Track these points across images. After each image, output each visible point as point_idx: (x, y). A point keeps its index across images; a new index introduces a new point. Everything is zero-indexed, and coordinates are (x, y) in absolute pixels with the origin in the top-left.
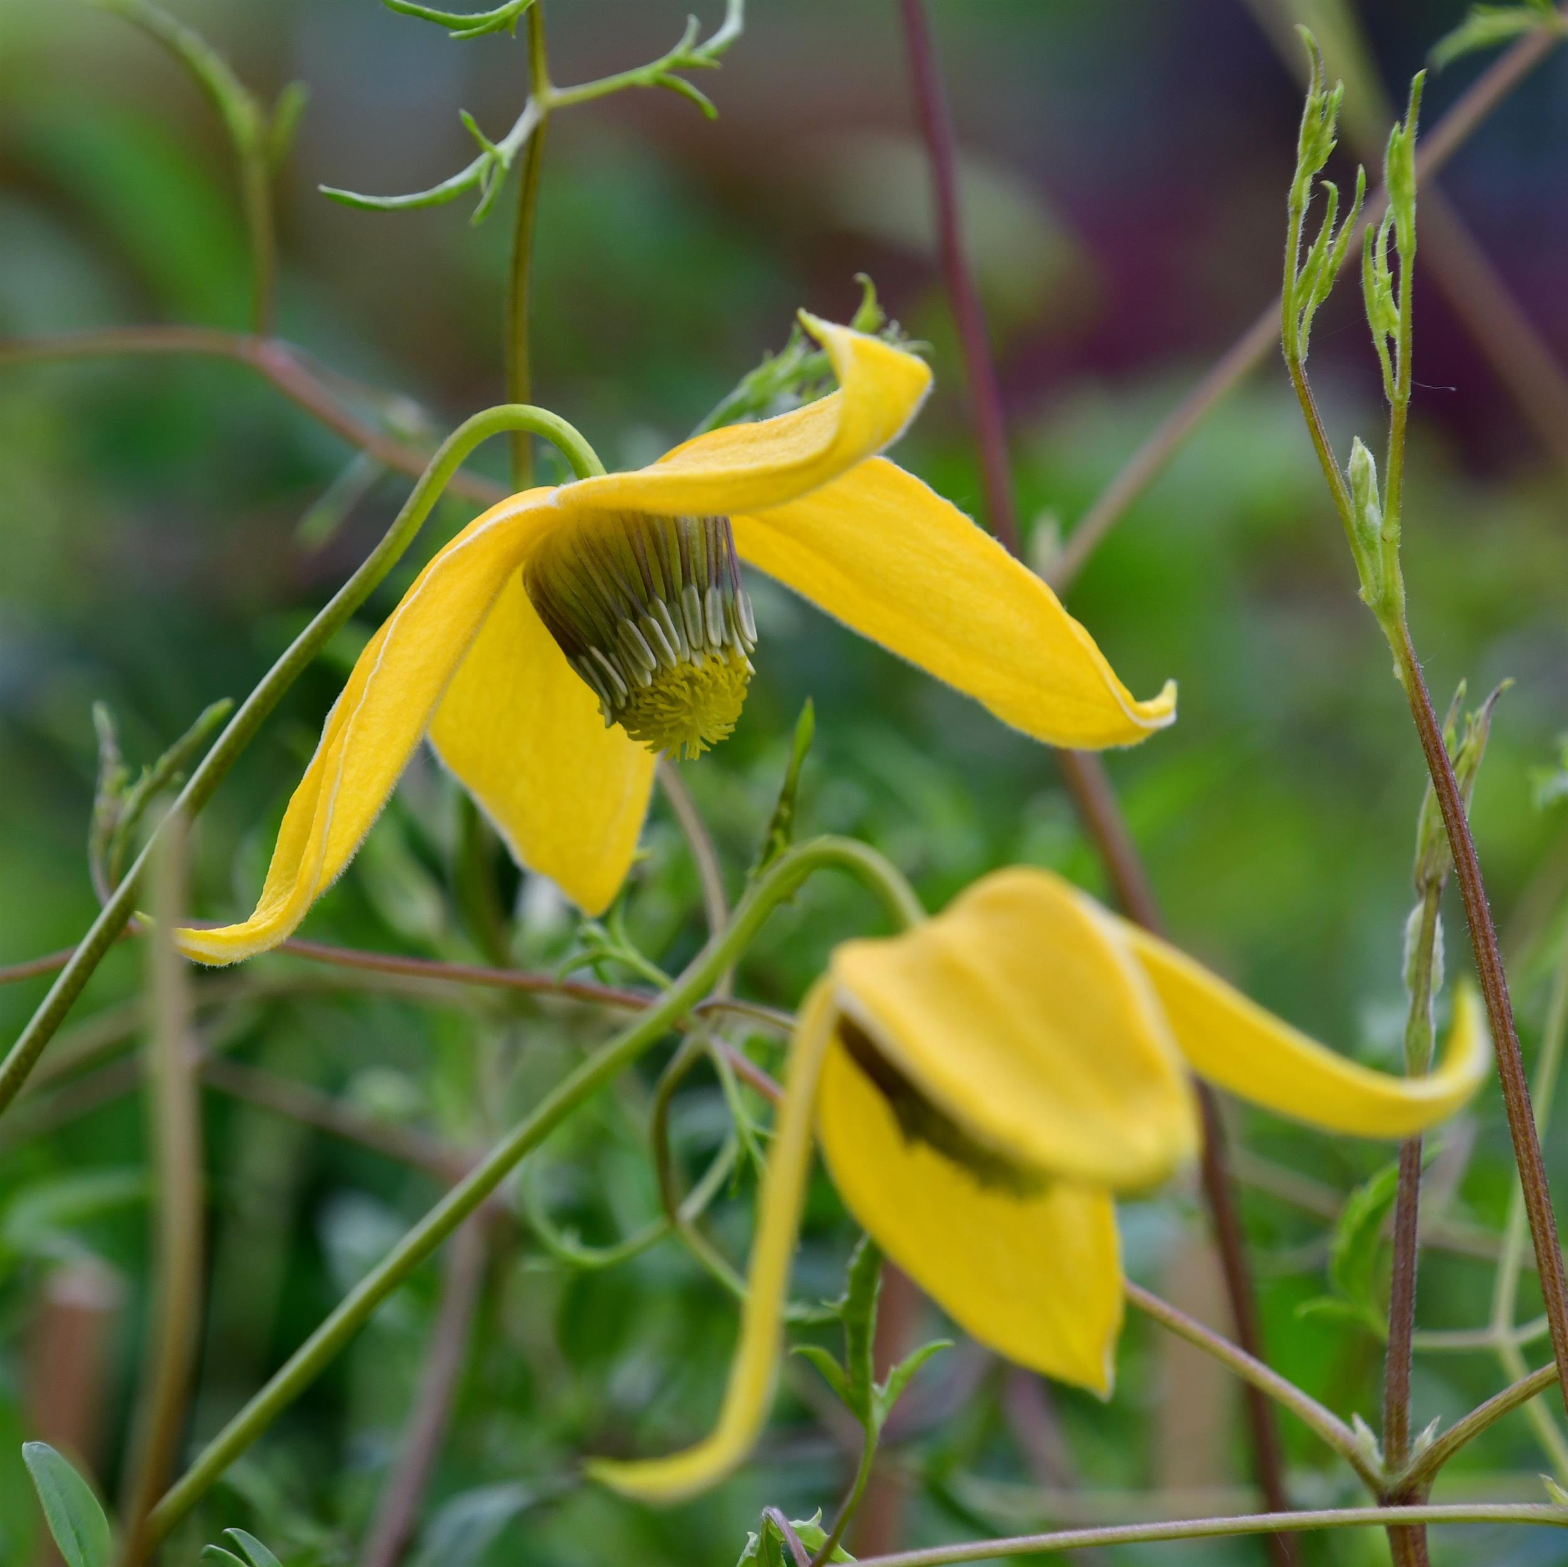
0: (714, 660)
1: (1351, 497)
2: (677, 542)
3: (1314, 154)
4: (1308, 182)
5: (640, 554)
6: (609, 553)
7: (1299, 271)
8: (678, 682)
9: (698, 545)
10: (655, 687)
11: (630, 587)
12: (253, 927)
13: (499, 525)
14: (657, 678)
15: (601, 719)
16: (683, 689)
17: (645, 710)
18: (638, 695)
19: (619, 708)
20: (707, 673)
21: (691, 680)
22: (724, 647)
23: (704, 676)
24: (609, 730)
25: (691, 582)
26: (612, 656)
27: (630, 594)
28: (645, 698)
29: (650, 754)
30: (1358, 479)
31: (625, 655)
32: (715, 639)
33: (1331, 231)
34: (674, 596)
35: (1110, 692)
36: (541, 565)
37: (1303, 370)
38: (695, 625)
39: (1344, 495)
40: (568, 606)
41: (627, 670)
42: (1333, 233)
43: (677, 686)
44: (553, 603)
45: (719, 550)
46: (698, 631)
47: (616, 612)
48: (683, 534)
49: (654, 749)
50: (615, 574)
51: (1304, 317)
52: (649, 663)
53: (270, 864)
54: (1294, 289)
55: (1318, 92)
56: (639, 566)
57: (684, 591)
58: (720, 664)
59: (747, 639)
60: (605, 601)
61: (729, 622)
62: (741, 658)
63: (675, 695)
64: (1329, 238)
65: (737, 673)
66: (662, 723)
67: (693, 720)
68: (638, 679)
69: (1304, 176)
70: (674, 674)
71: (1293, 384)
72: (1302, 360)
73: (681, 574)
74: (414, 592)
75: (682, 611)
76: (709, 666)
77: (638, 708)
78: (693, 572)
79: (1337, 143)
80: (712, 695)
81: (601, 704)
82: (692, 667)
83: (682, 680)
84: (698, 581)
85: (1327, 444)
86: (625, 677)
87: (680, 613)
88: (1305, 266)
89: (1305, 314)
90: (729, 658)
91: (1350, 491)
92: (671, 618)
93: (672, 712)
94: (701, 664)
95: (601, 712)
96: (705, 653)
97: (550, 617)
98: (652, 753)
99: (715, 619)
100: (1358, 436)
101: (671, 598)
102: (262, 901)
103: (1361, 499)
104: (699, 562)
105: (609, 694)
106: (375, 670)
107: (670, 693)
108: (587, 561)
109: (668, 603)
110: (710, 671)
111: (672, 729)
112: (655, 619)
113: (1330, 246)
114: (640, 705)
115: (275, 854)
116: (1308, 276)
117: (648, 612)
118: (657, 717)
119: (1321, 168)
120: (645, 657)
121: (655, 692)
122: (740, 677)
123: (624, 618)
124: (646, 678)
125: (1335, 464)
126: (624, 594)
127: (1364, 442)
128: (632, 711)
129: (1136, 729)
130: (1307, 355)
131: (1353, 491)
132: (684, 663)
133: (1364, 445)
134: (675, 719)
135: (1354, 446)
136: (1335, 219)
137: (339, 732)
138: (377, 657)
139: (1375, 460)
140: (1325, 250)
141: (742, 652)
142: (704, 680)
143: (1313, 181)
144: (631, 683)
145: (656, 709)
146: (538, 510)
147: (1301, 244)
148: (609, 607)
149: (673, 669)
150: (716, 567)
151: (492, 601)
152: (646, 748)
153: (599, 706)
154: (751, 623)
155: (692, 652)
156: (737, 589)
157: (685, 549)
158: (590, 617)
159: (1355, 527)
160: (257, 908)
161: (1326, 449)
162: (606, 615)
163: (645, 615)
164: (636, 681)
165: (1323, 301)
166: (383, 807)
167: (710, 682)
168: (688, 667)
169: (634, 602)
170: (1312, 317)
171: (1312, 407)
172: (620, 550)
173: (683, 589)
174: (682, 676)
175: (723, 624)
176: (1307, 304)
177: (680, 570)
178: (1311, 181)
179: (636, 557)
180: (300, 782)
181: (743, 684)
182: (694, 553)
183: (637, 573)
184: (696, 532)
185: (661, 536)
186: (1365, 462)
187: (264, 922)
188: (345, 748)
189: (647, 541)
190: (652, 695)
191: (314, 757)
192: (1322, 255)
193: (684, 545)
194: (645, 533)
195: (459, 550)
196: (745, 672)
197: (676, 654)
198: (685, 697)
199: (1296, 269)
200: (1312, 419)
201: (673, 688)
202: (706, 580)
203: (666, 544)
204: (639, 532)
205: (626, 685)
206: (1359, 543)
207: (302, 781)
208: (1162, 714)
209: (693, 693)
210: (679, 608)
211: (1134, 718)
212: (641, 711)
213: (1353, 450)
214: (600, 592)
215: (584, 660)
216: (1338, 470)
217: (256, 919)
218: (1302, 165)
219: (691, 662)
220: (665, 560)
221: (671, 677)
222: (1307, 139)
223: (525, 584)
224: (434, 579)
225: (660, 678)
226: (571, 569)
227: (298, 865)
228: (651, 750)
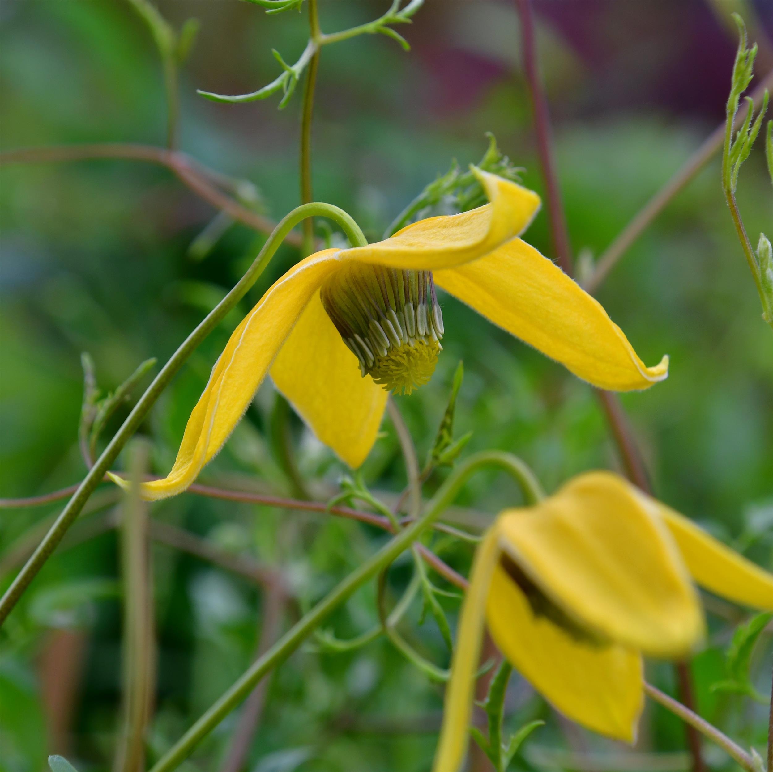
0: (421, 343)
1: (759, 265)
2: (403, 279)
3: (741, 82)
4: (737, 97)
5: (383, 286)
6: (366, 285)
7: (732, 144)
8: (401, 354)
9: (414, 281)
10: (389, 357)
11: (377, 303)
12: (169, 481)
13: (308, 269)
14: (390, 352)
15: (360, 372)
16: (404, 358)
17: (383, 368)
18: (379, 361)
19: (369, 366)
20: (416, 350)
21: (408, 353)
22: (426, 336)
23: (414, 351)
24: (363, 378)
25: (410, 302)
26: (366, 339)
27: (376, 308)
28: (383, 362)
29: (385, 391)
30: (763, 256)
31: (373, 339)
32: (422, 332)
33: (750, 123)
34: (400, 309)
35: (633, 362)
36: (330, 289)
37: (734, 197)
38: (411, 324)
39: (755, 264)
40: (344, 312)
41: (374, 346)
42: (751, 125)
43: (401, 356)
44: (335, 310)
45: (425, 284)
46: (413, 327)
47: (369, 317)
48: (406, 276)
49: (387, 388)
50: (369, 297)
51: (734, 169)
52: (386, 344)
53: (180, 446)
54: (729, 154)
55: (744, 49)
56: (382, 292)
57: (406, 305)
58: (424, 345)
59: (439, 333)
60: (363, 310)
61: (430, 322)
62: (436, 342)
63: (399, 361)
64: (749, 127)
65: (433, 349)
66: (391, 376)
67: (408, 375)
68: (379, 352)
69: (735, 94)
70: (399, 350)
71: (728, 204)
72: (733, 191)
73: (404, 296)
74: (261, 304)
75: (404, 317)
76: (418, 346)
77: (379, 367)
78: (410, 295)
79: (754, 76)
80: (419, 362)
81: (360, 364)
82: (408, 346)
83: (403, 353)
84: (413, 300)
85: (746, 237)
86: (373, 352)
87: (403, 317)
88: (736, 142)
89: (735, 167)
90: (429, 341)
91: (758, 261)
92: (398, 320)
93: (397, 370)
94: (414, 344)
95: (360, 368)
96: (416, 339)
97: (333, 316)
98: (386, 391)
99: (422, 321)
100: (763, 233)
101: (399, 310)
102: (175, 467)
103: (764, 266)
104: (414, 291)
105: (364, 358)
106: (238, 346)
107: (396, 360)
108: (354, 289)
109: (396, 312)
110: (418, 349)
111: (397, 379)
112: (390, 321)
113: (749, 131)
114: (380, 366)
115: (183, 441)
116: (737, 147)
117: (386, 317)
118: (389, 372)
119: (744, 90)
120: (384, 340)
121: (389, 359)
122: (435, 351)
123: (373, 320)
124: (384, 352)
125: (750, 248)
126: (373, 307)
127: (766, 236)
128: (376, 369)
129: (646, 382)
130: (736, 189)
131: (760, 262)
132: (404, 344)
133: (766, 237)
134: (399, 374)
135: (761, 238)
136: (752, 117)
137: (218, 378)
138: (239, 339)
139: (771, 245)
140: (746, 133)
141: (436, 339)
142: (415, 353)
143: (740, 97)
144: (375, 354)
145: (389, 368)
146: (329, 261)
147: (733, 130)
148: (365, 314)
149: (399, 348)
150: (423, 293)
151: (302, 309)
152: (383, 388)
153: (358, 365)
154: (441, 323)
155: (409, 338)
156: (434, 306)
157: (407, 283)
158: (355, 318)
159: (760, 281)
160: (172, 470)
161: (745, 239)
162: (364, 318)
163: (385, 318)
164: (378, 353)
165: (745, 160)
166: (240, 419)
167: (418, 354)
168: (407, 347)
169: (379, 312)
170: (739, 169)
171: (738, 217)
172: (372, 284)
173: (405, 305)
174: (403, 351)
175: (426, 324)
176: (736, 162)
177: (404, 294)
178: (739, 96)
179: (381, 287)
180: (198, 402)
181: (436, 355)
182: (412, 285)
183: (381, 295)
184: (413, 275)
185: (394, 277)
186: (766, 246)
187: (175, 479)
188: (221, 388)
189: (387, 279)
190: (387, 361)
191: (205, 389)
192: (744, 136)
193: (407, 282)
194: (386, 274)
195: (285, 282)
196: (437, 349)
197: (400, 340)
198: (405, 362)
199: (731, 143)
200: (738, 223)
201: (398, 357)
202: (418, 299)
203: (397, 280)
204: (382, 274)
205: (373, 354)
206: (762, 290)
207: (199, 401)
208: (660, 374)
209: (409, 360)
210: (403, 316)
211: (645, 376)
212: (381, 369)
213: (760, 240)
214: (360, 305)
215: (351, 340)
216: (752, 250)
217: (171, 477)
218: (735, 88)
219: (408, 343)
220: (396, 289)
221: (398, 352)
222: (738, 74)
223: (321, 298)
224: (271, 298)
225: (392, 352)
226: (346, 292)
227: (195, 448)
228: (385, 389)
